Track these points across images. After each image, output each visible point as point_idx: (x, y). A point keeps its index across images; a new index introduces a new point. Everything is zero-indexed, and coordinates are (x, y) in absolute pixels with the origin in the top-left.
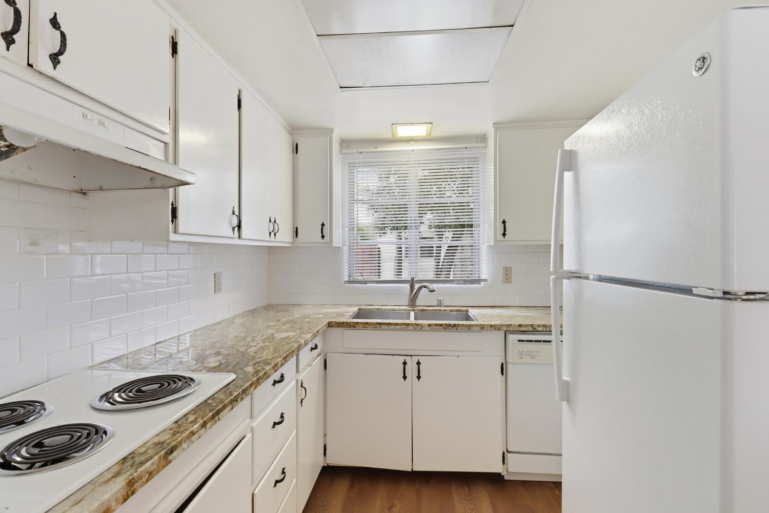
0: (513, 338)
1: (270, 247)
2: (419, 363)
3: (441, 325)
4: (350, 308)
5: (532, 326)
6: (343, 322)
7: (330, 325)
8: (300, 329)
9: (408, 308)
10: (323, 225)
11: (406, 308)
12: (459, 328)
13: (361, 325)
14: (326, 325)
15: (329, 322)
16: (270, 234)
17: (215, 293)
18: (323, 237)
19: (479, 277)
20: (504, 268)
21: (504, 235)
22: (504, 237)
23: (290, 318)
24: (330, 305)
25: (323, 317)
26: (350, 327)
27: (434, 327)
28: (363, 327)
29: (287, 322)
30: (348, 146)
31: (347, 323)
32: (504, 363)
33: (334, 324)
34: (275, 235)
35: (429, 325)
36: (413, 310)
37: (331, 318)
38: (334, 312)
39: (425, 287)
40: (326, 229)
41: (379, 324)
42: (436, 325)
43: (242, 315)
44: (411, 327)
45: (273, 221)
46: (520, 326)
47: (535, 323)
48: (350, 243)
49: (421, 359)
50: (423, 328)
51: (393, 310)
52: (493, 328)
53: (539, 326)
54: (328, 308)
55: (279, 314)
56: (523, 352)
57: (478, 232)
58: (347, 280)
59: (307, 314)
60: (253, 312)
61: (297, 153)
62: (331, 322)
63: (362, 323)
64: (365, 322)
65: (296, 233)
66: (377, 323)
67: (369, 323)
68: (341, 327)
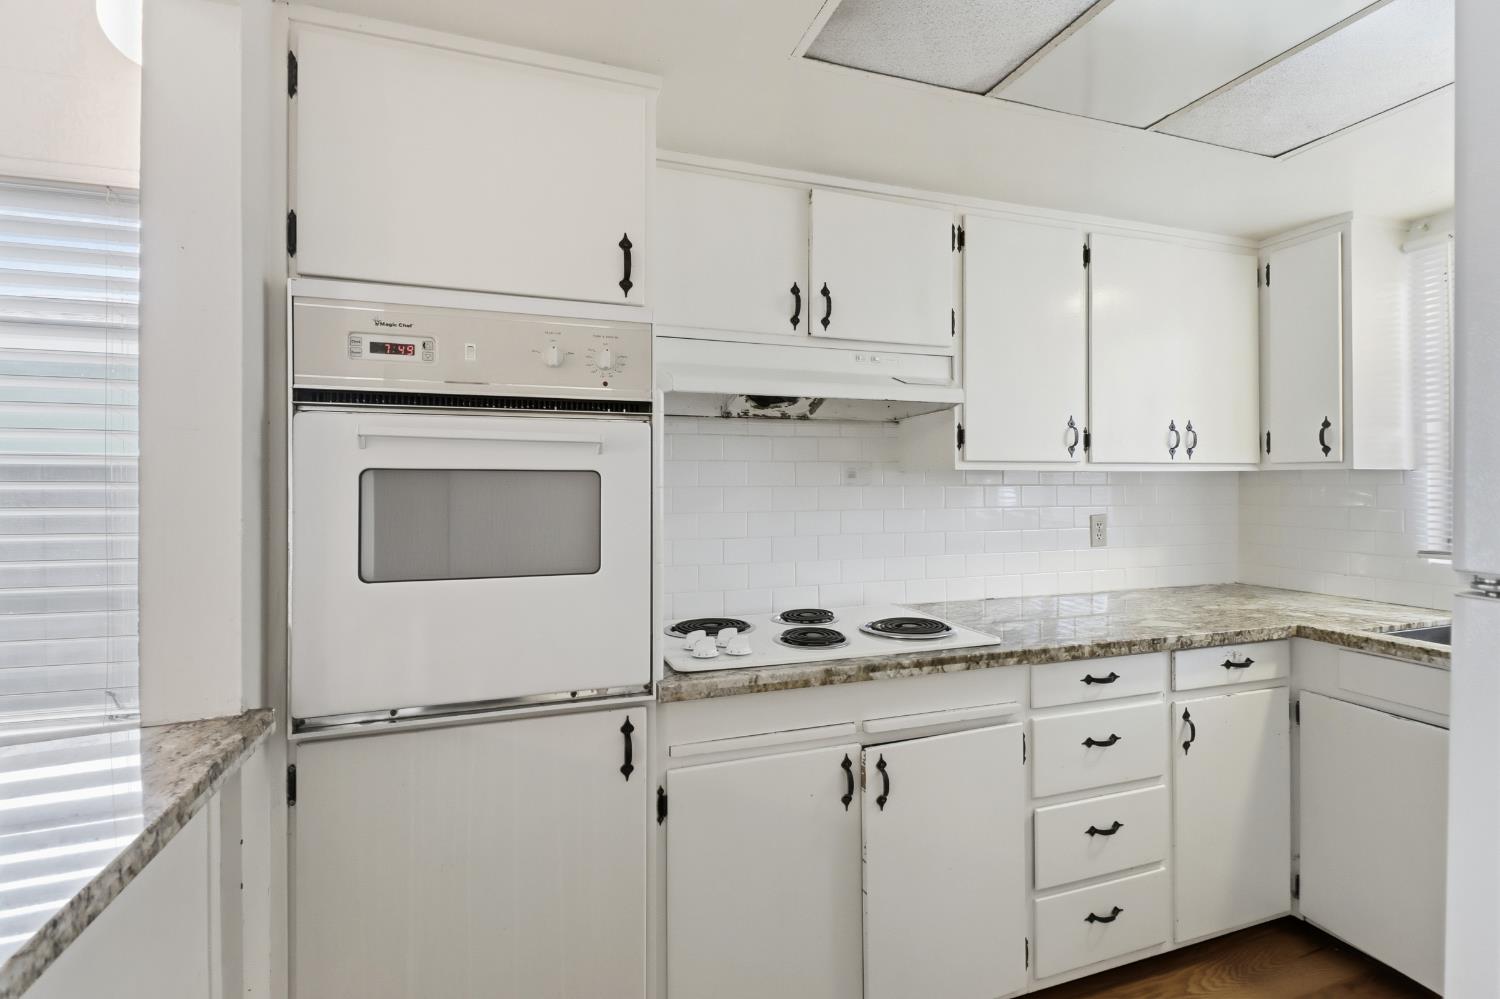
1: (1241, 473)
6: (1333, 633)
7: (1301, 632)
10: (1326, 424)
13: (1376, 646)
15: (1299, 627)
16: (1173, 452)
18: (1326, 450)
26: (1349, 646)
28: (1383, 652)
33: (1310, 632)
34: (1190, 451)
37: (1309, 620)
40: (1334, 436)
41: (1427, 652)
45: (1181, 427)
61: (1267, 283)
62: (1304, 627)
64: (1388, 642)
65: (1266, 443)
66: (1420, 648)
67: (1400, 645)
68: (1325, 640)
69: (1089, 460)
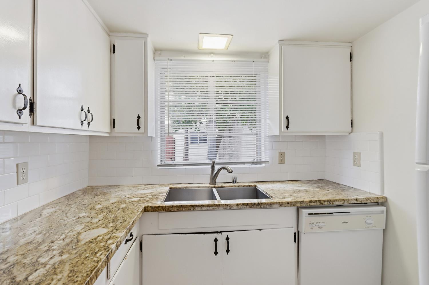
0: (305, 212)
1: (90, 137)
2: (228, 239)
3: (247, 204)
4: (162, 188)
5: (319, 201)
6: (159, 206)
7: (146, 210)
8: (113, 221)
9: (210, 185)
10: (139, 117)
11: (208, 185)
12: (262, 206)
13: (176, 208)
14: (142, 211)
15: (145, 208)
16: (82, 123)
17: (18, 184)
18: (139, 128)
19: (260, 160)
20: (280, 153)
21: (287, 127)
22: (287, 129)
23: (106, 204)
24: (146, 185)
25: (138, 201)
26: (165, 211)
27: (241, 207)
28: (178, 210)
29: (102, 210)
30: (160, 54)
31: (162, 207)
32: (296, 232)
33: (149, 208)
34: (89, 124)
35: (237, 205)
36: (214, 187)
37: (147, 202)
38: (149, 193)
39: (224, 169)
40: (142, 120)
41: (193, 206)
42: (243, 204)
43: (54, 203)
44: (221, 208)
45: (86, 110)
46: (311, 202)
47: (321, 199)
48: (161, 134)
49: (230, 234)
50: (232, 208)
51: (198, 187)
52: (290, 205)
53: (325, 201)
54: (144, 189)
55: (96, 199)
56: (313, 223)
57: (260, 126)
58: (159, 164)
59: (123, 197)
60: (69, 197)
61: (114, 53)
62: (147, 207)
63: (177, 206)
64: (180, 206)
65: (113, 124)
66: (190, 205)
67: (184, 206)
68: (156, 211)
69: (33, 123)
